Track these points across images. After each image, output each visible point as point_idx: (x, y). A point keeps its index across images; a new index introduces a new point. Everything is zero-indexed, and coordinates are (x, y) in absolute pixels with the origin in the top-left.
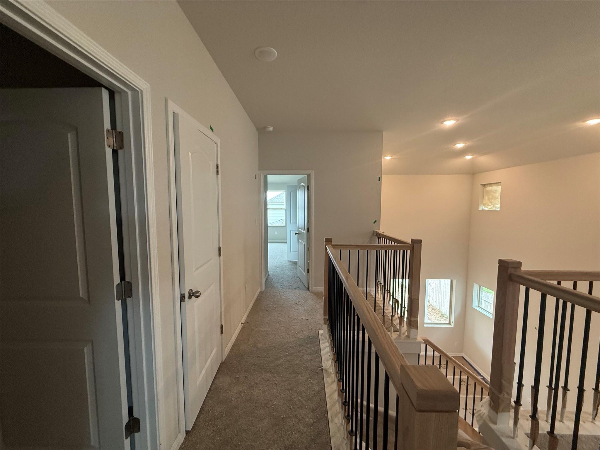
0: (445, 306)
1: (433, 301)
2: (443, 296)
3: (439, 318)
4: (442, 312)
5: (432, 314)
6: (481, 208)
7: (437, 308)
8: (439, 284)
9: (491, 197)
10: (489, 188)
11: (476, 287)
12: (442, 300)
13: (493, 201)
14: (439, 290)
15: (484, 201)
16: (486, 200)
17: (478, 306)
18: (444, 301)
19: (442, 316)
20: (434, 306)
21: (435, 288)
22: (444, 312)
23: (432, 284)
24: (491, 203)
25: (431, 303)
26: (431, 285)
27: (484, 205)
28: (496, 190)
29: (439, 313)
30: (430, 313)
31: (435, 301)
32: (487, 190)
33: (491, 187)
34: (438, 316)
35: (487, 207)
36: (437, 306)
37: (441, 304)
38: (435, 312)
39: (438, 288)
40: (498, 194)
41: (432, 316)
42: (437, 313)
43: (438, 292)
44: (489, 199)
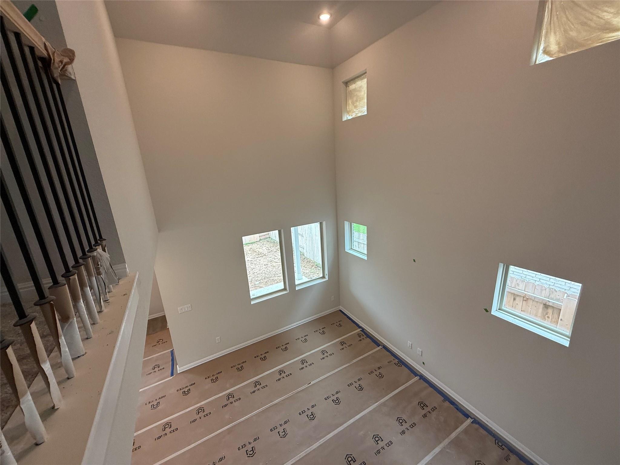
0: (318, 255)
1: (307, 252)
2: (315, 246)
3: (314, 270)
4: (316, 263)
5: (307, 267)
6: (344, 119)
7: (311, 259)
8: (311, 233)
9: (355, 99)
10: (352, 87)
11: (347, 224)
12: (315, 249)
13: (358, 103)
14: (311, 240)
15: (348, 107)
16: (350, 107)
17: (350, 248)
18: (317, 249)
19: (317, 267)
20: (309, 258)
21: (307, 239)
22: (318, 262)
23: (304, 235)
24: (356, 107)
25: (305, 256)
26: (303, 237)
27: (348, 112)
28: (361, 87)
29: (314, 264)
30: (305, 266)
31: (309, 253)
32: (350, 91)
33: (355, 84)
34: (313, 268)
35: (352, 115)
36: (311, 257)
37: (314, 255)
38: (310, 265)
39: (310, 238)
40: (364, 93)
41: (308, 270)
42: (312, 265)
43: (310, 242)
44: (353, 103)
